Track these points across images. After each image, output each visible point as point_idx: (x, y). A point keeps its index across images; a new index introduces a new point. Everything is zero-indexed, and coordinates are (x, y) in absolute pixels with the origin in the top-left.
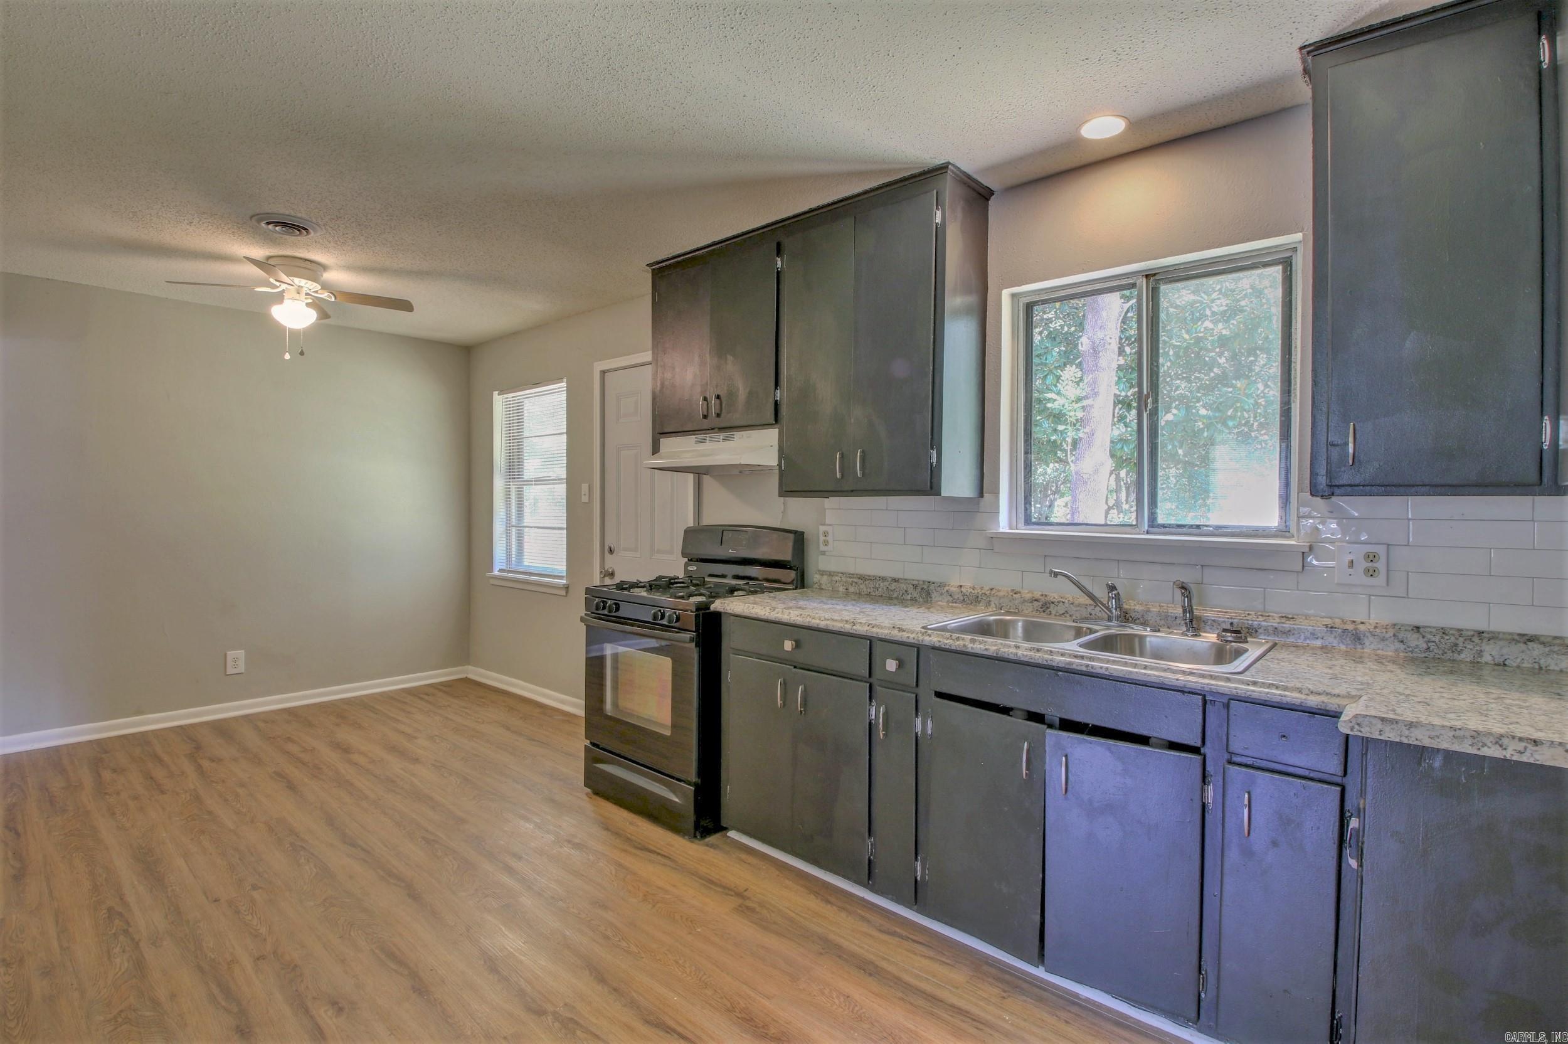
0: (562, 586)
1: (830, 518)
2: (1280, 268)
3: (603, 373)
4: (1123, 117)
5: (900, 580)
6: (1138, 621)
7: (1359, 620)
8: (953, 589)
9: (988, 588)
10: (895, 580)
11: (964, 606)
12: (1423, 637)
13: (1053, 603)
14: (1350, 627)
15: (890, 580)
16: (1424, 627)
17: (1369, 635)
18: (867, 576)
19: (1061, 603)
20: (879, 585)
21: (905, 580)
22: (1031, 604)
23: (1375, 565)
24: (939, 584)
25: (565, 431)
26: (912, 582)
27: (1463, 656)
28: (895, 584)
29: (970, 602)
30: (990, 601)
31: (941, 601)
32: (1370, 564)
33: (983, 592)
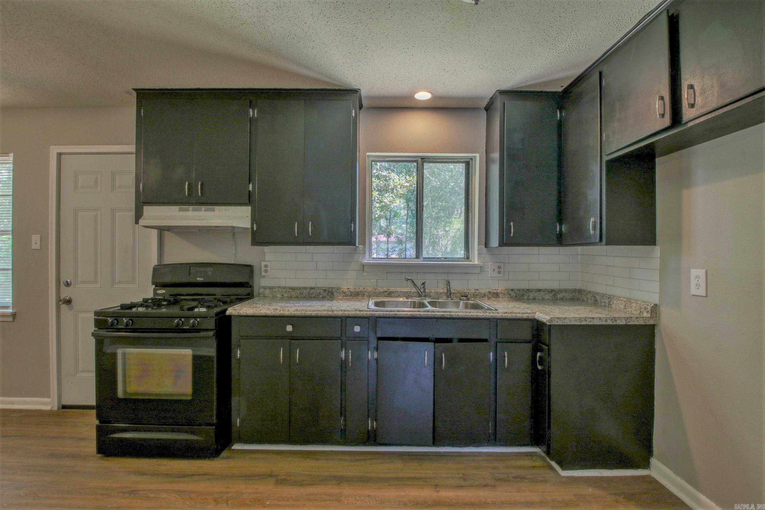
0: (10, 314)
1: (268, 257)
2: (464, 164)
3: (60, 155)
4: (431, 92)
5: (315, 288)
6: (427, 296)
7: (496, 289)
8: (345, 290)
9: (362, 288)
10: (312, 288)
11: (352, 298)
12: (515, 292)
13: (393, 292)
14: (495, 291)
15: (309, 288)
16: (514, 289)
17: (500, 293)
18: (295, 287)
19: (397, 292)
20: (303, 291)
21: (318, 288)
22: (383, 294)
23: (500, 270)
24: (337, 288)
25: (11, 193)
26: (322, 288)
27: (525, 297)
28: (312, 290)
29: (354, 296)
30: (364, 294)
31: (339, 296)
32: (499, 270)
33: (360, 290)
